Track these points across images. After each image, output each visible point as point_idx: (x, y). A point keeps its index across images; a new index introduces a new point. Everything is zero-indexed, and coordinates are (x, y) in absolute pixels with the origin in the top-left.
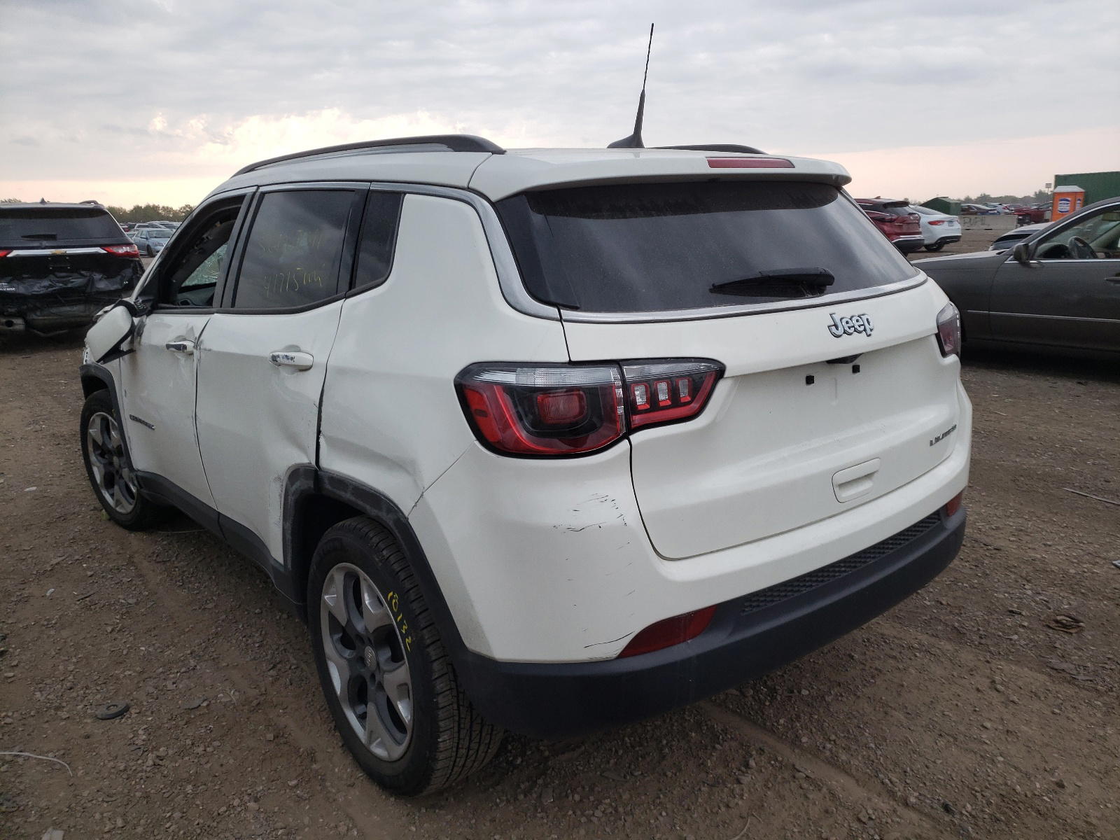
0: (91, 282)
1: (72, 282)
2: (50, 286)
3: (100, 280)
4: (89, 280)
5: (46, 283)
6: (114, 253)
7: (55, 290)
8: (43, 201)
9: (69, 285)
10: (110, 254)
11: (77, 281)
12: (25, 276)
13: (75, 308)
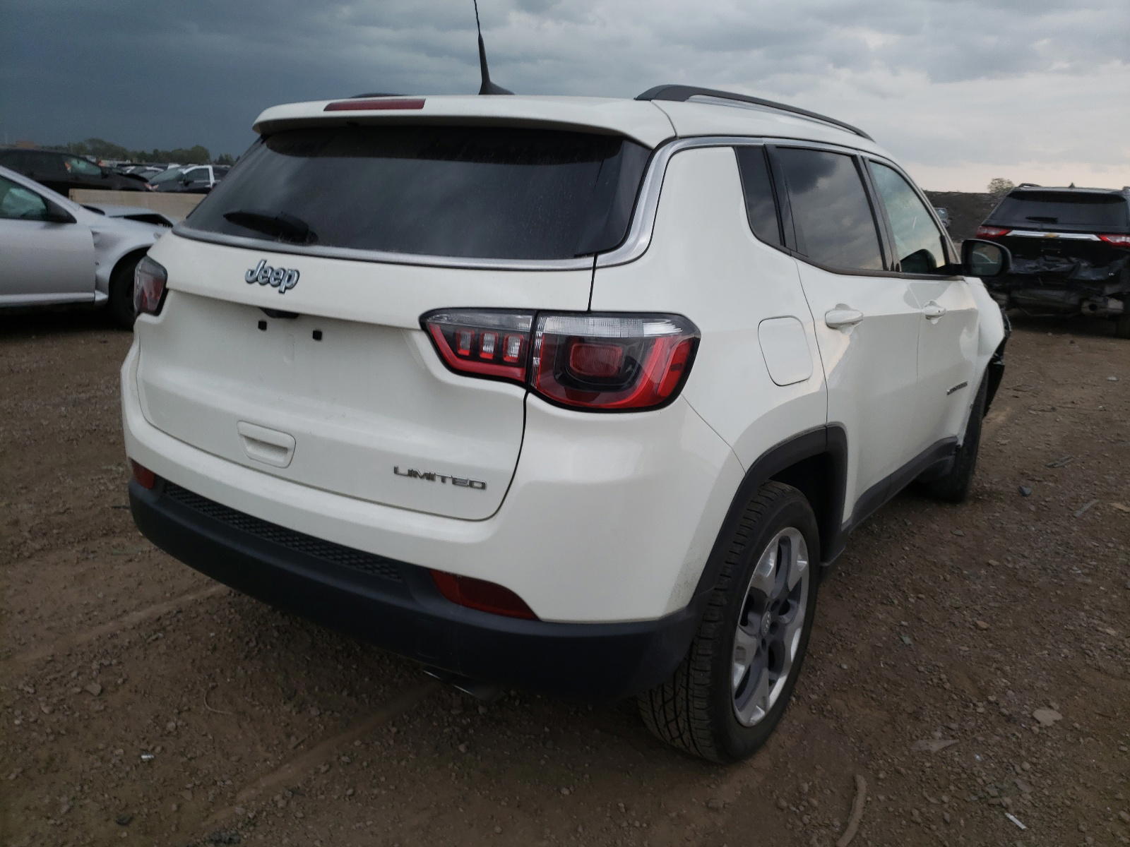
0: (1075, 269)
1: (1058, 267)
2: (1036, 268)
3: (1086, 268)
4: (1074, 268)
5: (1033, 265)
6: (1108, 242)
7: (1038, 272)
8: (1072, 186)
9: (1053, 269)
10: (1104, 243)
11: (1063, 266)
12: (1018, 255)
13: (1055, 293)
